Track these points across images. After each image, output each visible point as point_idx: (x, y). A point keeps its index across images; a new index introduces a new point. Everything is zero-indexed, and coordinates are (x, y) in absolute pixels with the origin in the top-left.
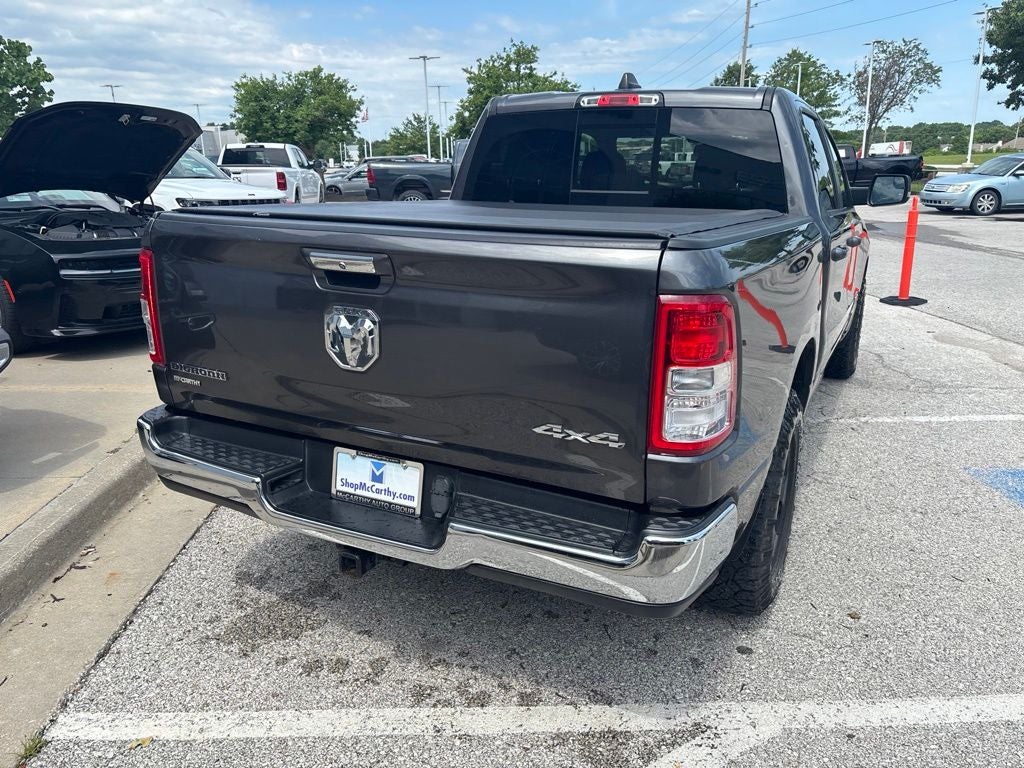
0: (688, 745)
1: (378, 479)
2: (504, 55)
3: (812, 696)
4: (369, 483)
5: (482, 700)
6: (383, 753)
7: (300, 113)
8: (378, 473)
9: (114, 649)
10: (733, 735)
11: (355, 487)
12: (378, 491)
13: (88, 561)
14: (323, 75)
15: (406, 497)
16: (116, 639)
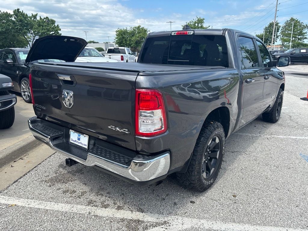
0: (159, 227)
1: (79, 139)
2: (194, 21)
3: (206, 218)
4: (77, 140)
5: (106, 207)
6: (71, 217)
7: (133, 39)
8: (79, 138)
9: (19, 181)
10: (175, 226)
11: (74, 141)
12: (79, 143)
13: (25, 158)
14: (141, 28)
15: (85, 145)
16: (21, 178)
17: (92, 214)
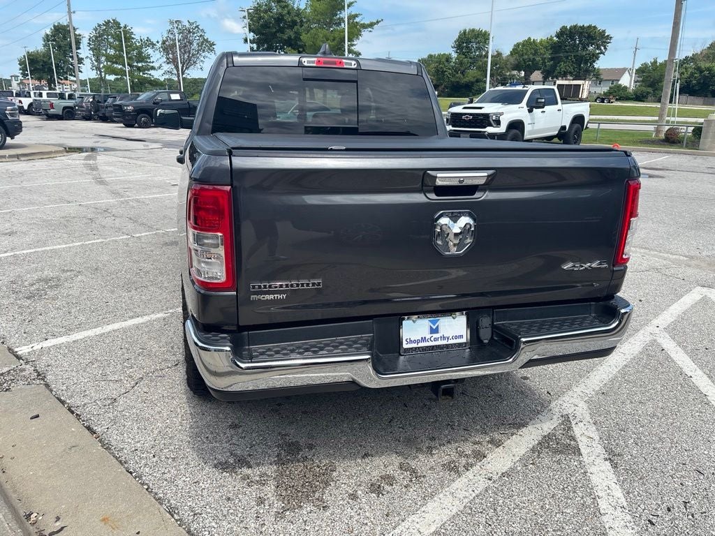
0: (574, 425)
1: (435, 331)
3: (571, 385)
4: (428, 336)
8: (434, 327)
10: (578, 413)
11: (418, 342)
12: (436, 339)
13: (52, 525)
15: (456, 337)
17: (495, 477)
